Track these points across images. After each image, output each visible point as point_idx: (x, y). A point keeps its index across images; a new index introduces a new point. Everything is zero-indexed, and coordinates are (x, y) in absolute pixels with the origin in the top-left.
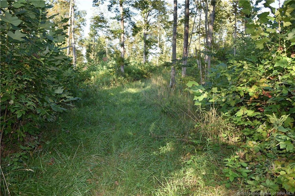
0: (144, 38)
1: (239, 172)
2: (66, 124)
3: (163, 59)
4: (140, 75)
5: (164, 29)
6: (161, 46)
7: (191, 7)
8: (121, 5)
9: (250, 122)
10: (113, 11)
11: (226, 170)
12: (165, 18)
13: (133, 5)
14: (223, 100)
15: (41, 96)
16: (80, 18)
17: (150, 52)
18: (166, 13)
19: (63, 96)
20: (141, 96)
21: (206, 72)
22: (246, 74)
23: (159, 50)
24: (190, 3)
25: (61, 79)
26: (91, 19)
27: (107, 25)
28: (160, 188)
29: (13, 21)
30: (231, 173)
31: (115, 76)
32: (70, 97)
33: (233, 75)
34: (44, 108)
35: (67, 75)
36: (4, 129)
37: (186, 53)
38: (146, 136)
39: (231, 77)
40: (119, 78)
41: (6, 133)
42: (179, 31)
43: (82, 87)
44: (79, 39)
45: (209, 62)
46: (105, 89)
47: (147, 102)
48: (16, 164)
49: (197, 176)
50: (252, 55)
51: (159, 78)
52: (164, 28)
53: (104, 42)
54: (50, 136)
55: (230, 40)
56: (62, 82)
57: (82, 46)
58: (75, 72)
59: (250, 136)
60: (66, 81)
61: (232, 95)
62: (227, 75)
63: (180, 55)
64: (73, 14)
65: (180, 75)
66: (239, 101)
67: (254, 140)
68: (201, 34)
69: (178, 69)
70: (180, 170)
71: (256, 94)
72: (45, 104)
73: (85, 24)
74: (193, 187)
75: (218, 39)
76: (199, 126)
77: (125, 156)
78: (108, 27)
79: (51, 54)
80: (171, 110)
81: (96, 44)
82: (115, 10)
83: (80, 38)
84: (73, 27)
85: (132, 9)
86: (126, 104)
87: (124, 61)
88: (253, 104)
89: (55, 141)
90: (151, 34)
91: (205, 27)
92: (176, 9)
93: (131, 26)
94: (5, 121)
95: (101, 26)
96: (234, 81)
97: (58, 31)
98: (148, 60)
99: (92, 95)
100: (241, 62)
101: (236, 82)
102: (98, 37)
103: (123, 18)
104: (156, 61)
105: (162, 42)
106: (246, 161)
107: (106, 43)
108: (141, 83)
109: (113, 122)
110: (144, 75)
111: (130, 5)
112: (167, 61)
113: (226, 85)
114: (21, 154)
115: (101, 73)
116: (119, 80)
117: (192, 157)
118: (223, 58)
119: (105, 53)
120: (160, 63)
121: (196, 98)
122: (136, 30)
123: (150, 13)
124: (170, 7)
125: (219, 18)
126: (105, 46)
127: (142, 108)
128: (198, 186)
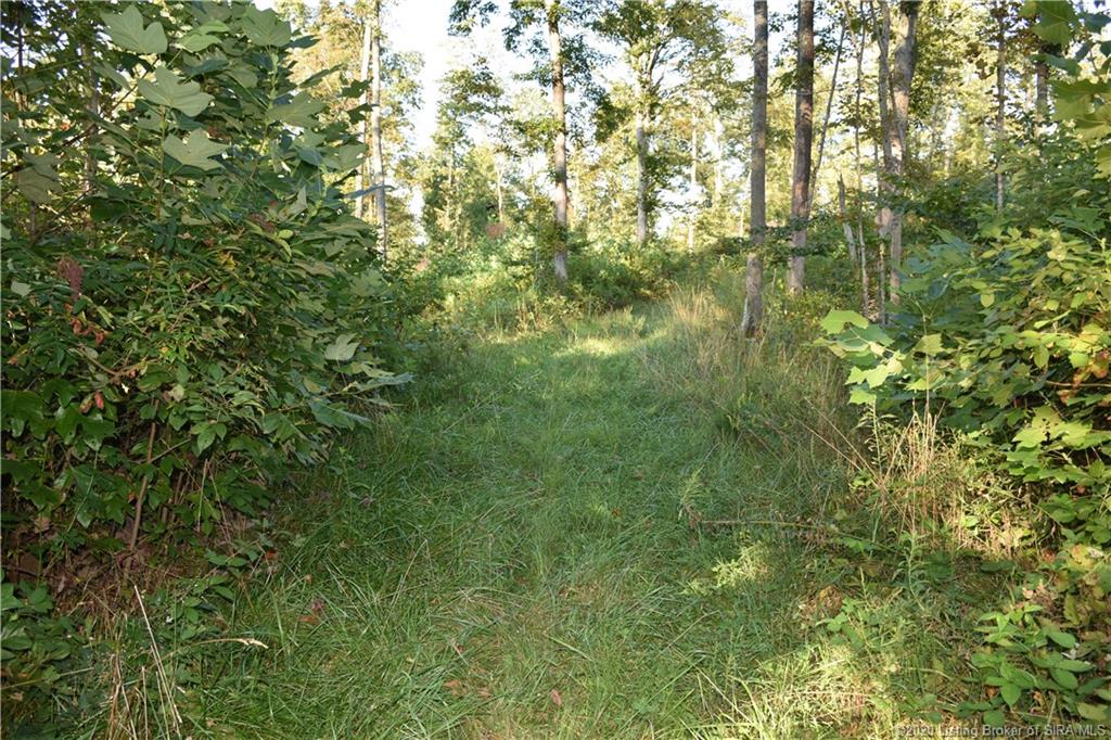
0: (639, 147)
1: (1040, 669)
2: (360, 472)
3: (711, 224)
4: (629, 288)
5: (715, 113)
6: (702, 178)
7: (820, 23)
8: (554, 26)
9: (1073, 472)
10: (522, 48)
11: (984, 657)
12: (720, 71)
13: (596, 26)
14: (965, 383)
15: (275, 369)
16: (400, 82)
17: (664, 200)
18: (724, 52)
19: (356, 369)
20: (633, 366)
21: (882, 275)
22: (1057, 282)
23: (695, 192)
24: (815, 10)
25: (345, 308)
26: (441, 81)
27: (501, 103)
28: (724, 722)
29: (181, 97)
30: (1007, 671)
31: (532, 295)
32: (380, 372)
33: (1002, 285)
34: (285, 412)
35: (367, 290)
36: (146, 489)
37: (803, 203)
38: (660, 520)
39: (995, 293)
40: (551, 301)
41: (155, 503)
42: (774, 118)
43: (414, 334)
44: (397, 155)
45: (896, 238)
46: (499, 341)
47: (657, 390)
48: (194, 616)
49: (866, 680)
50: (1074, 206)
51: (699, 300)
52: (717, 108)
53: (490, 168)
54: (305, 515)
55: (974, 146)
56: (348, 317)
57: (409, 181)
58: (389, 280)
59: (1076, 524)
60: (363, 313)
61: (1002, 363)
62: (979, 285)
63: (776, 211)
64: (375, 67)
65: (782, 286)
66: (1025, 386)
67: (1094, 542)
68: (862, 129)
69: (772, 263)
70: (799, 654)
71: (1099, 359)
72: (290, 398)
73: (417, 101)
74: (849, 720)
75: (925, 145)
76: (868, 483)
77: (584, 595)
78: (506, 109)
79: (314, 213)
80: (757, 421)
81: (461, 176)
82: (531, 44)
83: (402, 153)
84: (378, 115)
85: (594, 41)
86: (580, 401)
87: (566, 237)
88: (1090, 400)
89: (324, 535)
90: (665, 133)
91: (880, 100)
92: (763, 33)
93: (592, 105)
94: (150, 461)
95: (478, 107)
96: (1009, 310)
97: (333, 130)
98: (656, 230)
99: (451, 365)
100: (1039, 232)
101: (1012, 312)
102: (468, 149)
103: (561, 75)
104: (686, 236)
105: (709, 162)
106: (1064, 625)
107: (496, 169)
108: (634, 319)
109: (532, 466)
110: (642, 290)
111: (587, 25)
112: (730, 234)
113: (971, 323)
114: (212, 583)
115: (481, 281)
116: (549, 307)
117: (849, 604)
118: (954, 217)
119: (493, 207)
120: (701, 241)
121: (856, 375)
122: (609, 117)
123: (663, 51)
124: (736, 26)
125: (929, 64)
126: (493, 182)
127: (641, 412)
128: (869, 718)
